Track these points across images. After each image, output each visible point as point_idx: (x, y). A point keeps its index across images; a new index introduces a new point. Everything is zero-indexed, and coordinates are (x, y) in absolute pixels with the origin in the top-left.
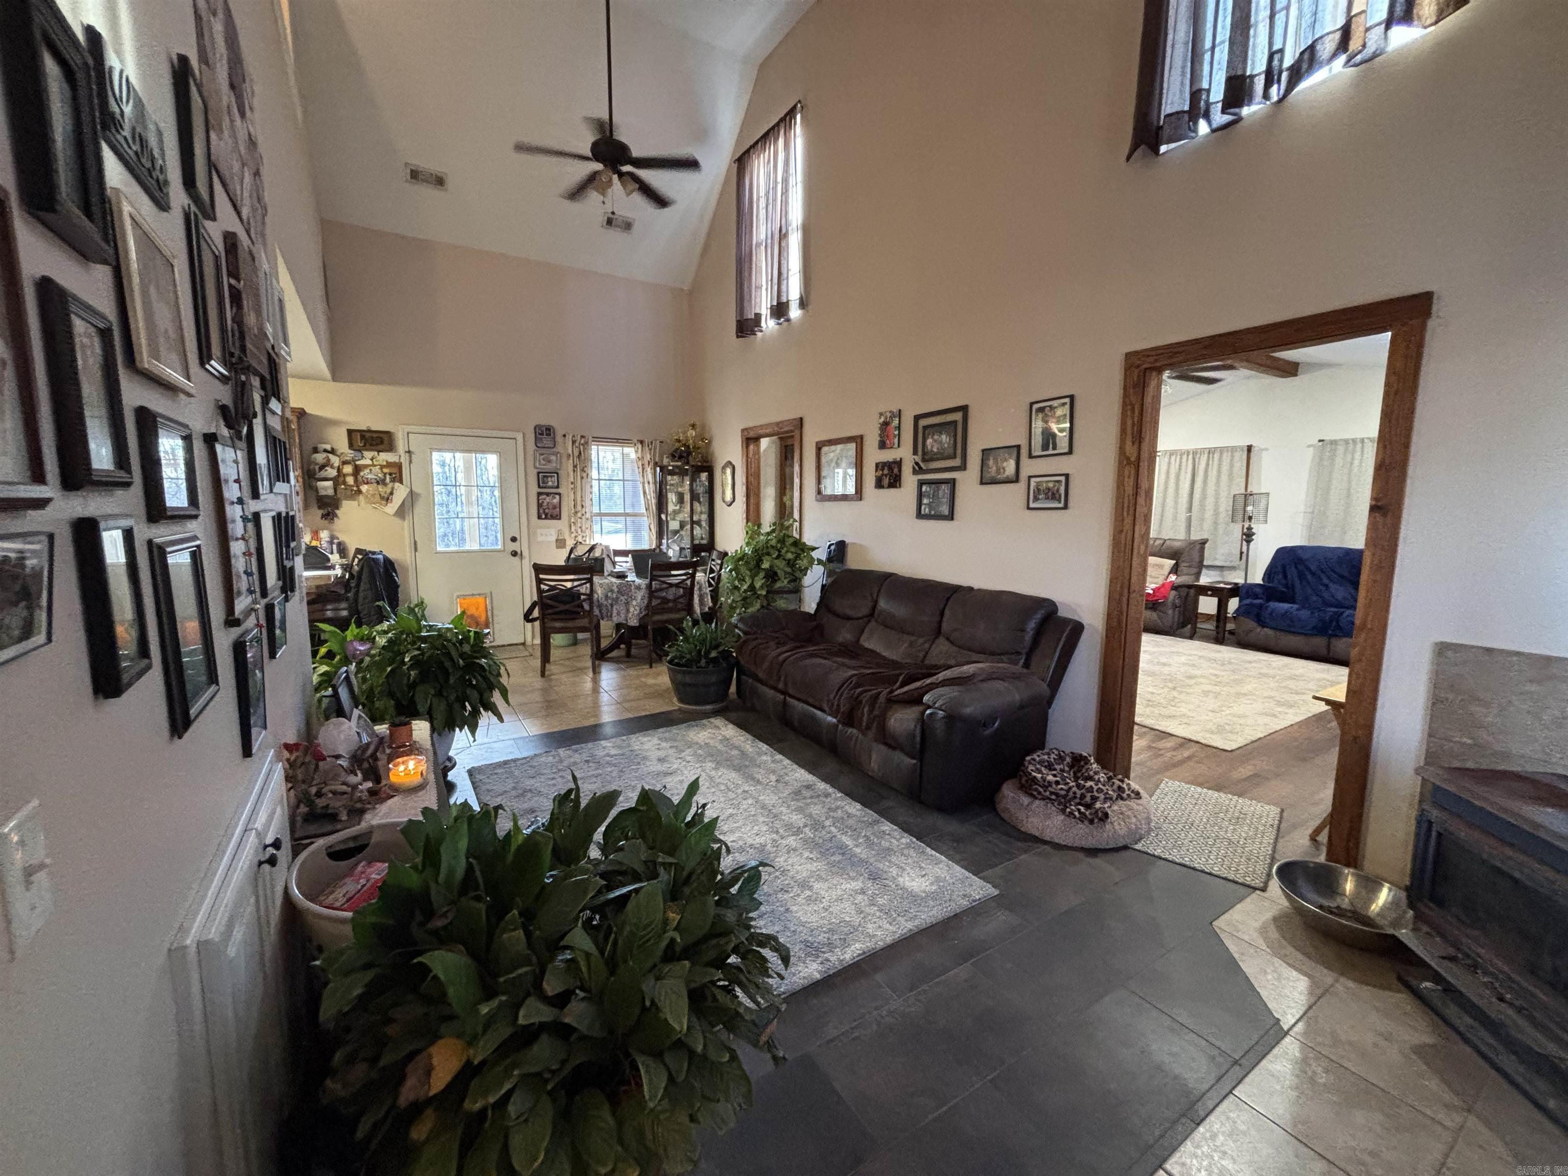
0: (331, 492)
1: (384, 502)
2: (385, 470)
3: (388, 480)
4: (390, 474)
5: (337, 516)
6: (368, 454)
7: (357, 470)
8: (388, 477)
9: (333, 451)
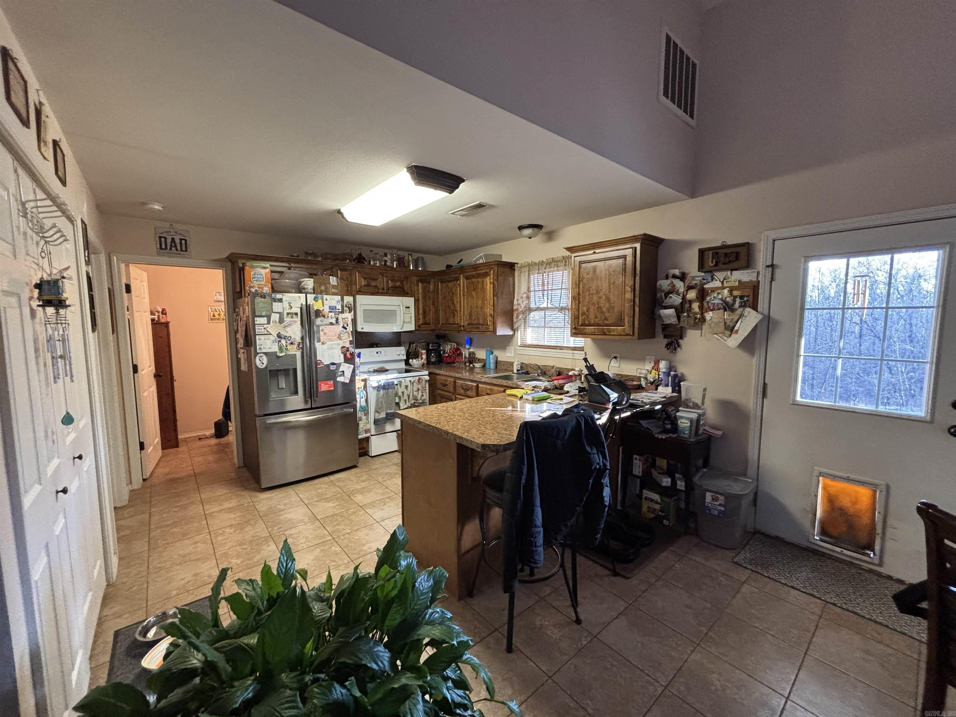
0: (674, 320)
1: (728, 333)
2: (735, 293)
3: (737, 305)
4: (741, 297)
5: (679, 346)
6: (720, 275)
7: (703, 294)
8: (738, 300)
9: (683, 277)
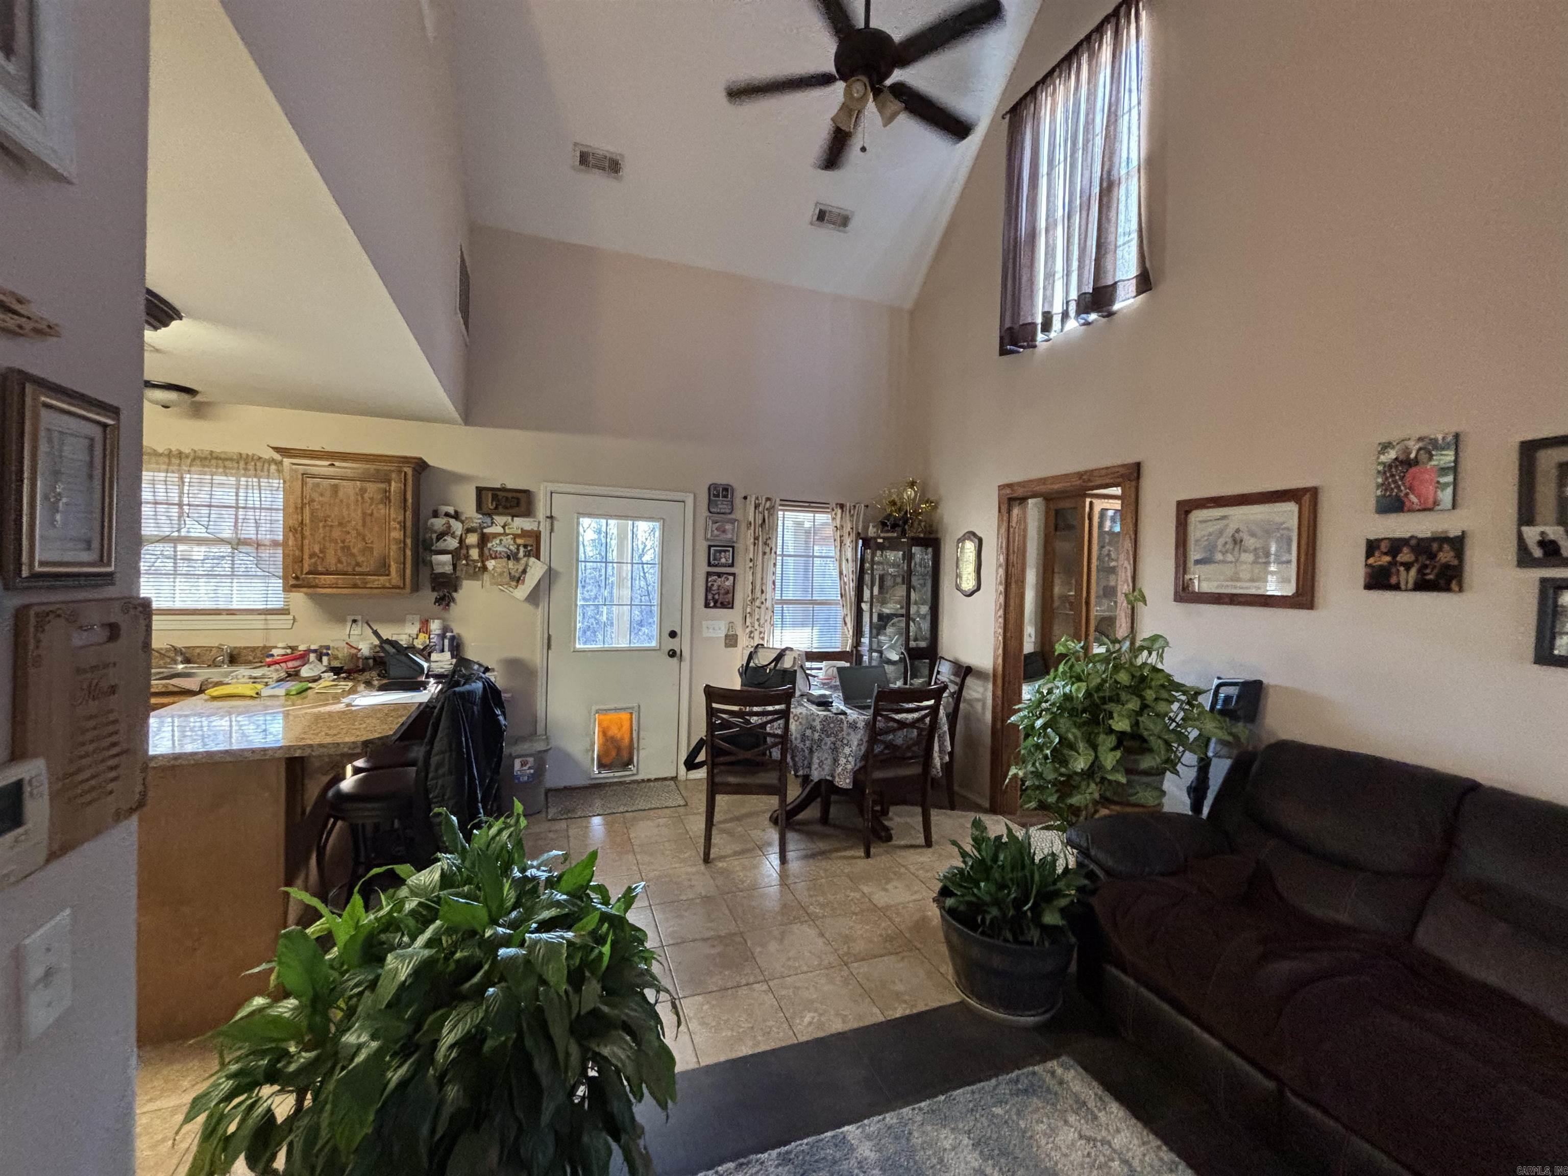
0: (448, 569)
1: (514, 583)
2: (519, 541)
3: (521, 554)
4: (525, 546)
5: (453, 600)
6: (500, 520)
7: (484, 539)
8: (522, 549)
9: (456, 516)
